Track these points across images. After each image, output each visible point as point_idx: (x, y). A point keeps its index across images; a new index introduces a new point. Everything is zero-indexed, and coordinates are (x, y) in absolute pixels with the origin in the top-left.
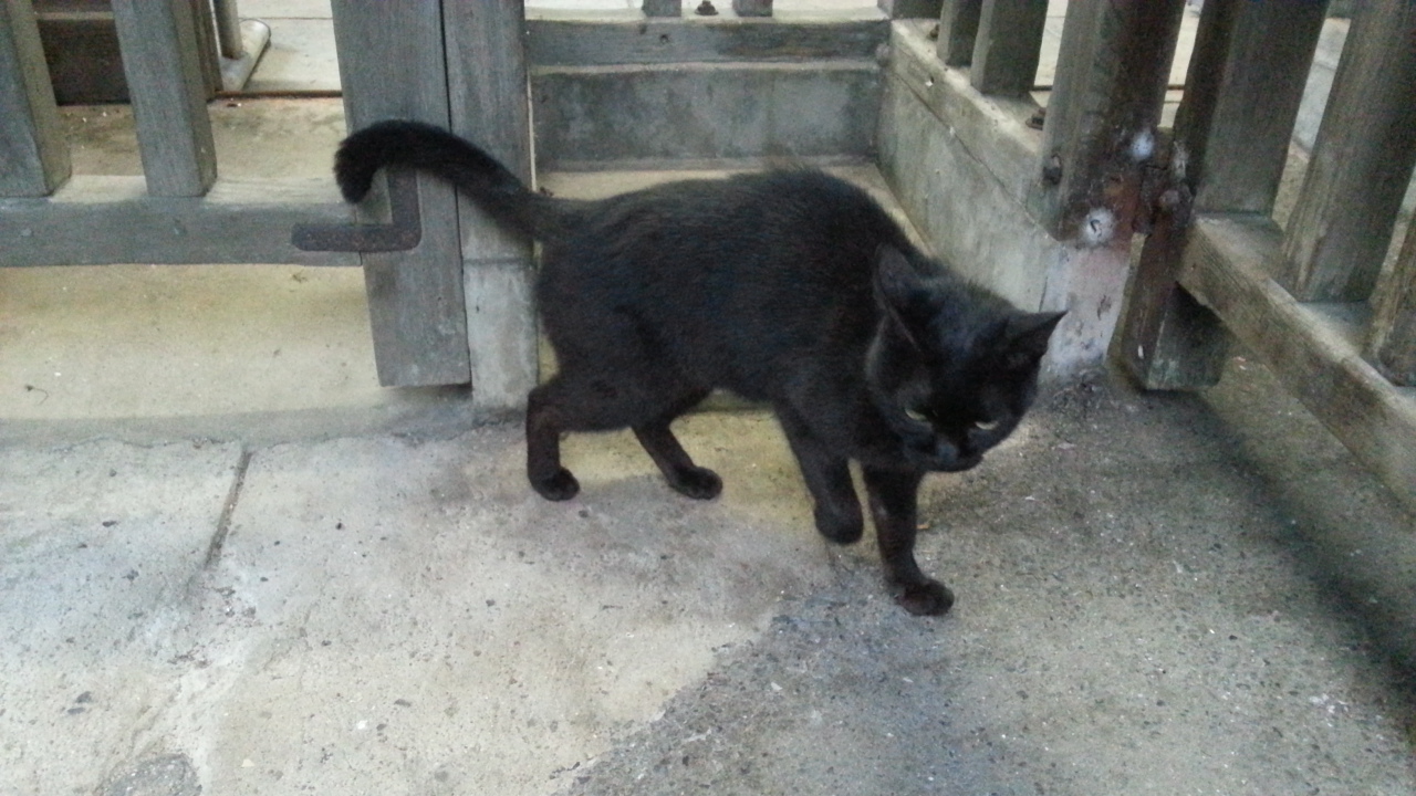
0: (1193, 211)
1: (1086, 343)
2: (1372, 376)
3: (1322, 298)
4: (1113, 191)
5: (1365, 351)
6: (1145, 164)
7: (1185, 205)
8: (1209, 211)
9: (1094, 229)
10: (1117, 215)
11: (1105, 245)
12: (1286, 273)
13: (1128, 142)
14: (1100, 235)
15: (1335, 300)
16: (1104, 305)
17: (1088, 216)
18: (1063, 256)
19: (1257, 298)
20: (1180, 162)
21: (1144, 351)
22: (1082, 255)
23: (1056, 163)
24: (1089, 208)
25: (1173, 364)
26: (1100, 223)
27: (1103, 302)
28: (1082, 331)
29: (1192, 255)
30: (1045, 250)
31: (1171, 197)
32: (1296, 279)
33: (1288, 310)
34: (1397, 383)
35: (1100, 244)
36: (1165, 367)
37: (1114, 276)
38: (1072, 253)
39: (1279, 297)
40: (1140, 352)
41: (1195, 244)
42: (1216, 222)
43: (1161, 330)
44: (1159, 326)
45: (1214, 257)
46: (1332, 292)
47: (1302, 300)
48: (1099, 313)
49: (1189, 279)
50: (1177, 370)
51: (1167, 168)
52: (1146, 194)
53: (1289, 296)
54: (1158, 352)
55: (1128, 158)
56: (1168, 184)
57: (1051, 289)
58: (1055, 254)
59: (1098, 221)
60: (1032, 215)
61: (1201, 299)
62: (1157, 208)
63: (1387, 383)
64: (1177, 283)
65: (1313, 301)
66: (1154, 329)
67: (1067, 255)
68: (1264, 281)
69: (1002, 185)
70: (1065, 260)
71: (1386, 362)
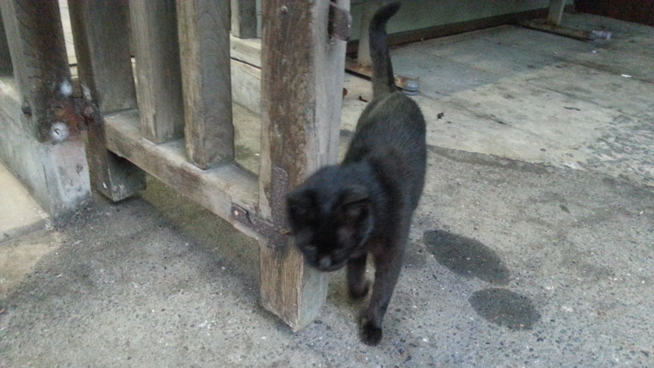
0: (101, 114)
1: (78, 188)
2: (194, 169)
3: (166, 141)
4: (61, 113)
5: (188, 160)
6: (72, 97)
7: (97, 113)
8: (108, 113)
9: (58, 133)
10: (68, 124)
11: (67, 140)
12: (147, 133)
13: (58, 88)
14: (62, 136)
15: (171, 140)
16: (79, 168)
17: (52, 128)
18: (47, 150)
19: (140, 148)
20: (87, 93)
21: (107, 185)
22: (57, 146)
23: (27, 105)
24: (51, 124)
25: (122, 187)
26: (60, 131)
27: (78, 167)
28: (73, 183)
29: (108, 136)
30: (37, 148)
31: (89, 111)
32: (152, 135)
33: (153, 150)
34: (204, 169)
35: (64, 140)
36: (119, 189)
37: (79, 153)
38: (51, 146)
39: (148, 145)
40: (105, 186)
41: (107, 129)
42: (113, 117)
43: (110, 173)
44: (108, 171)
45: (117, 134)
46: (170, 136)
47: (158, 144)
48: (78, 172)
49: (112, 147)
50: (124, 189)
51: (82, 97)
52: (78, 111)
53: (152, 143)
54: (112, 185)
55: (62, 95)
56: (87, 104)
57: (46, 167)
58: (42, 150)
59: (58, 129)
60: (28, 132)
61: (120, 155)
62: (86, 117)
63: (200, 170)
64: (108, 150)
65: (164, 143)
66: (106, 174)
67: (48, 148)
68: (140, 139)
69: (13, 120)
70: (49, 151)
71: (197, 161)
